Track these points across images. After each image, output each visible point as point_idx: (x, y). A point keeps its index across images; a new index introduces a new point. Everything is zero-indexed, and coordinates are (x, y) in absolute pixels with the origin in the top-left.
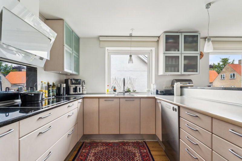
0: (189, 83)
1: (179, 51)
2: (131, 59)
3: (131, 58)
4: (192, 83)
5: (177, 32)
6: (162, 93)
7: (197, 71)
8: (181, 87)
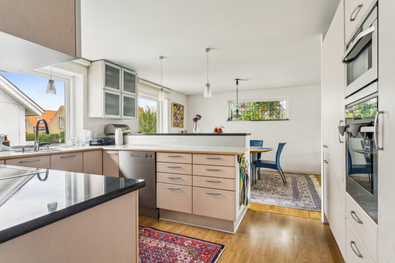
0: (127, 129)
1: (118, 88)
2: (51, 86)
3: (53, 86)
4: (130, 129)
5: (117, 65)
6: (100, 143)
7: (134, 116)
8: (124, 134)
